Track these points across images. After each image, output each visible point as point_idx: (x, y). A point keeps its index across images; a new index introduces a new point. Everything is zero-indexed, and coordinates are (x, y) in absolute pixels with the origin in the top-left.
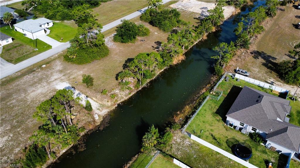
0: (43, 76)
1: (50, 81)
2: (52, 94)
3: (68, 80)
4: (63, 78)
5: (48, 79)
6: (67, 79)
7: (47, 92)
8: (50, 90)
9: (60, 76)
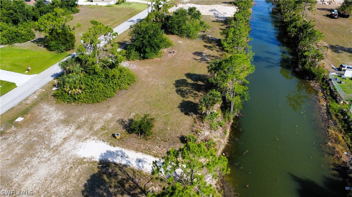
0: (31, 140)
1: (55, 144)
2: (77, 171)
3: (93, 135)
4: (78, 132)
5: (47, 143)
6: (91, 133)
7: (62, 170)
8: (68, 163)
9: (71, 131)
